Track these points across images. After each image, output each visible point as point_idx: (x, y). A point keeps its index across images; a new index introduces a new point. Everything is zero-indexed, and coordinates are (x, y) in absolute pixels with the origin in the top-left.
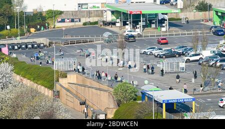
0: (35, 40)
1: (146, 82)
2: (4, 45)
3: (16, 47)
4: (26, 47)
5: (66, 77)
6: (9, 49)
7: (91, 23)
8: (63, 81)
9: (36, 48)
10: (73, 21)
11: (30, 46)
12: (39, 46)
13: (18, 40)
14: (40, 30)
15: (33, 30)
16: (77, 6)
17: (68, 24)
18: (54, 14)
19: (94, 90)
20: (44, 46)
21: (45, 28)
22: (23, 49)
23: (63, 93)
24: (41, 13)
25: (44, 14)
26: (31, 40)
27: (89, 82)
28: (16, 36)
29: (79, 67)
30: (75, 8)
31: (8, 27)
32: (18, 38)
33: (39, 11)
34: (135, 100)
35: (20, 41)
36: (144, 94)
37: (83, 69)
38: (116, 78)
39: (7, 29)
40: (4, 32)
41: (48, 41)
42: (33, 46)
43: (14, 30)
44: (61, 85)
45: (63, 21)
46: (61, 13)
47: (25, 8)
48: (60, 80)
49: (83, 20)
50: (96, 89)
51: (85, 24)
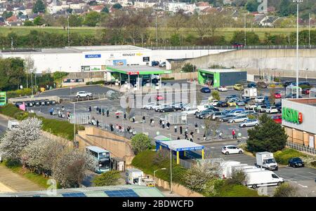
0: (47, 98)
1: (158, 133)
2: (22, 103)
3: (31, 104)
4: (40, 104)
5: (84, 129)
6: (26, 106)
7: (93, 83)
8: (81, 133)
9: (49, 105)
10: (77, 81)
11: (43, 103)
12: (51, 103)
13: (32, 98)
14: (48, 89)
15: (42, 89)
16: (81, 68)
17: (73, 84)
18: (61, 75)
19: (111, 141)
20: (56, 103)
21: (53, 87)
22: (37, 105)
23: (82, 143)
24: (49, 75)
25: (52, 76)
26: (44, 98)
27: (105, 134)
28: (29, 94)
29: (93, 121)
30: (78, 70)
31: (21, 87)
32: (32, 96)
33: (47, 72)
34: (150, 148)
35: (35, 99)
36: (158, 143)
37: (98, 122)
38: (128, 130)
39: (20, 88)
40: (18, 91)
41: (59, 99)
42: (46, 103)
43: (27, 89)
44: (80, 137)
45: (69, 81)
46: (67, 74)
47: (35, 69)
48: (79, 132)
49: (86, 80)
50: (114, 140)
51: (88, 84)
